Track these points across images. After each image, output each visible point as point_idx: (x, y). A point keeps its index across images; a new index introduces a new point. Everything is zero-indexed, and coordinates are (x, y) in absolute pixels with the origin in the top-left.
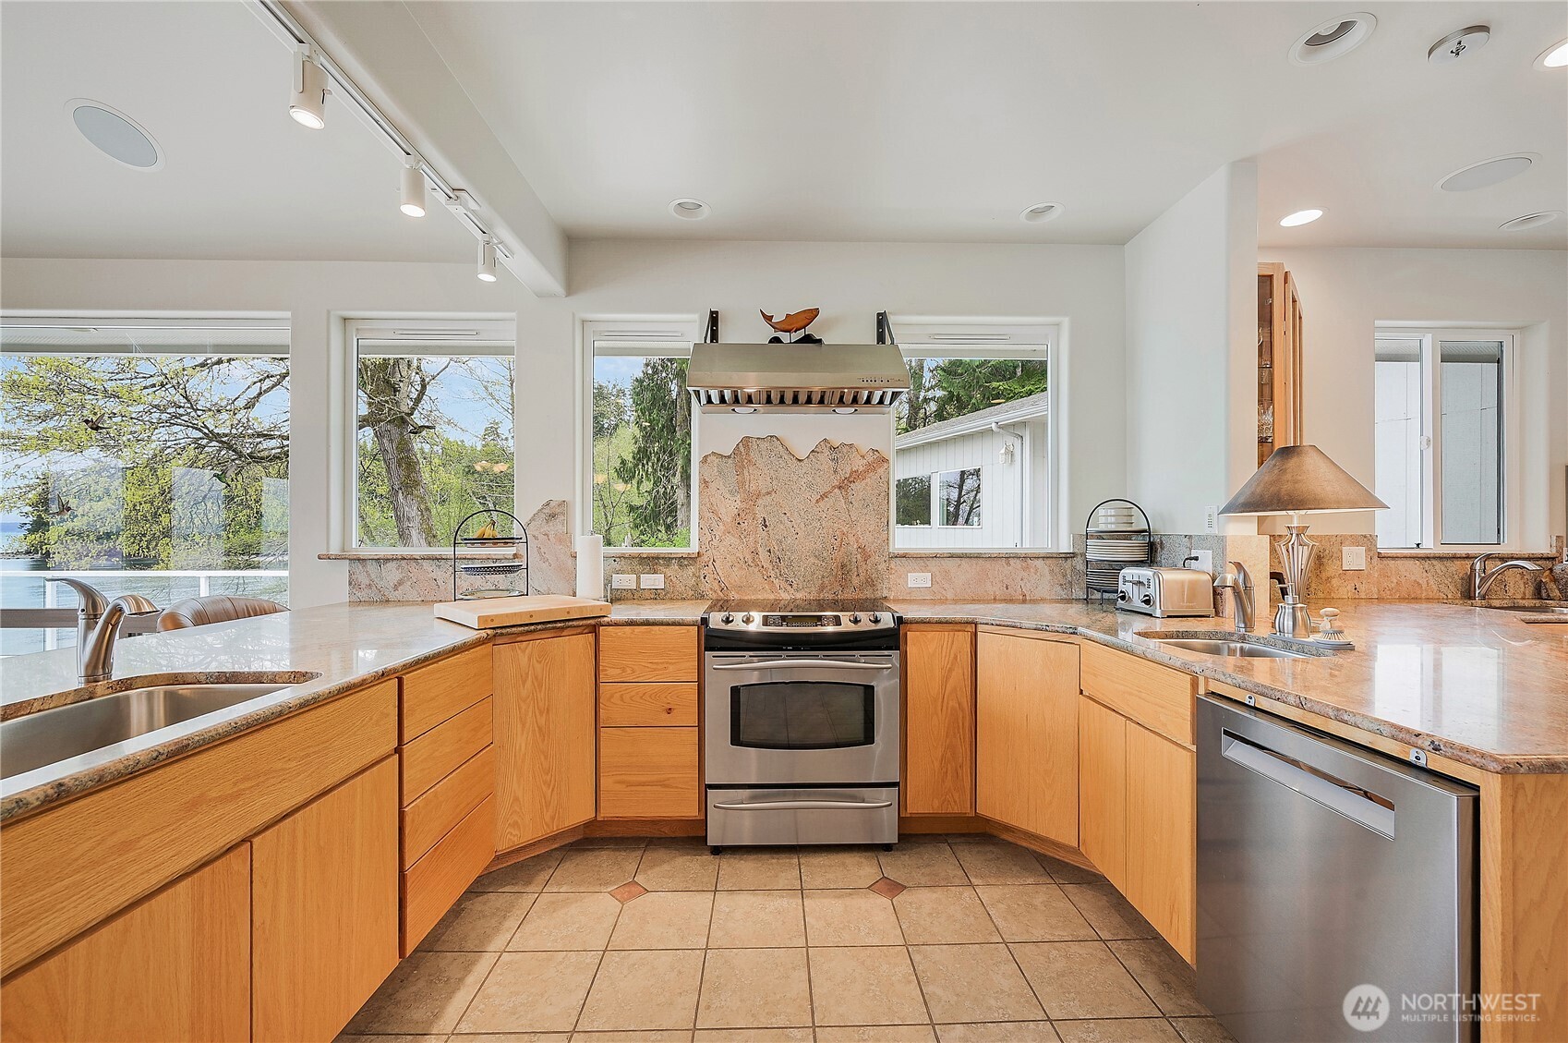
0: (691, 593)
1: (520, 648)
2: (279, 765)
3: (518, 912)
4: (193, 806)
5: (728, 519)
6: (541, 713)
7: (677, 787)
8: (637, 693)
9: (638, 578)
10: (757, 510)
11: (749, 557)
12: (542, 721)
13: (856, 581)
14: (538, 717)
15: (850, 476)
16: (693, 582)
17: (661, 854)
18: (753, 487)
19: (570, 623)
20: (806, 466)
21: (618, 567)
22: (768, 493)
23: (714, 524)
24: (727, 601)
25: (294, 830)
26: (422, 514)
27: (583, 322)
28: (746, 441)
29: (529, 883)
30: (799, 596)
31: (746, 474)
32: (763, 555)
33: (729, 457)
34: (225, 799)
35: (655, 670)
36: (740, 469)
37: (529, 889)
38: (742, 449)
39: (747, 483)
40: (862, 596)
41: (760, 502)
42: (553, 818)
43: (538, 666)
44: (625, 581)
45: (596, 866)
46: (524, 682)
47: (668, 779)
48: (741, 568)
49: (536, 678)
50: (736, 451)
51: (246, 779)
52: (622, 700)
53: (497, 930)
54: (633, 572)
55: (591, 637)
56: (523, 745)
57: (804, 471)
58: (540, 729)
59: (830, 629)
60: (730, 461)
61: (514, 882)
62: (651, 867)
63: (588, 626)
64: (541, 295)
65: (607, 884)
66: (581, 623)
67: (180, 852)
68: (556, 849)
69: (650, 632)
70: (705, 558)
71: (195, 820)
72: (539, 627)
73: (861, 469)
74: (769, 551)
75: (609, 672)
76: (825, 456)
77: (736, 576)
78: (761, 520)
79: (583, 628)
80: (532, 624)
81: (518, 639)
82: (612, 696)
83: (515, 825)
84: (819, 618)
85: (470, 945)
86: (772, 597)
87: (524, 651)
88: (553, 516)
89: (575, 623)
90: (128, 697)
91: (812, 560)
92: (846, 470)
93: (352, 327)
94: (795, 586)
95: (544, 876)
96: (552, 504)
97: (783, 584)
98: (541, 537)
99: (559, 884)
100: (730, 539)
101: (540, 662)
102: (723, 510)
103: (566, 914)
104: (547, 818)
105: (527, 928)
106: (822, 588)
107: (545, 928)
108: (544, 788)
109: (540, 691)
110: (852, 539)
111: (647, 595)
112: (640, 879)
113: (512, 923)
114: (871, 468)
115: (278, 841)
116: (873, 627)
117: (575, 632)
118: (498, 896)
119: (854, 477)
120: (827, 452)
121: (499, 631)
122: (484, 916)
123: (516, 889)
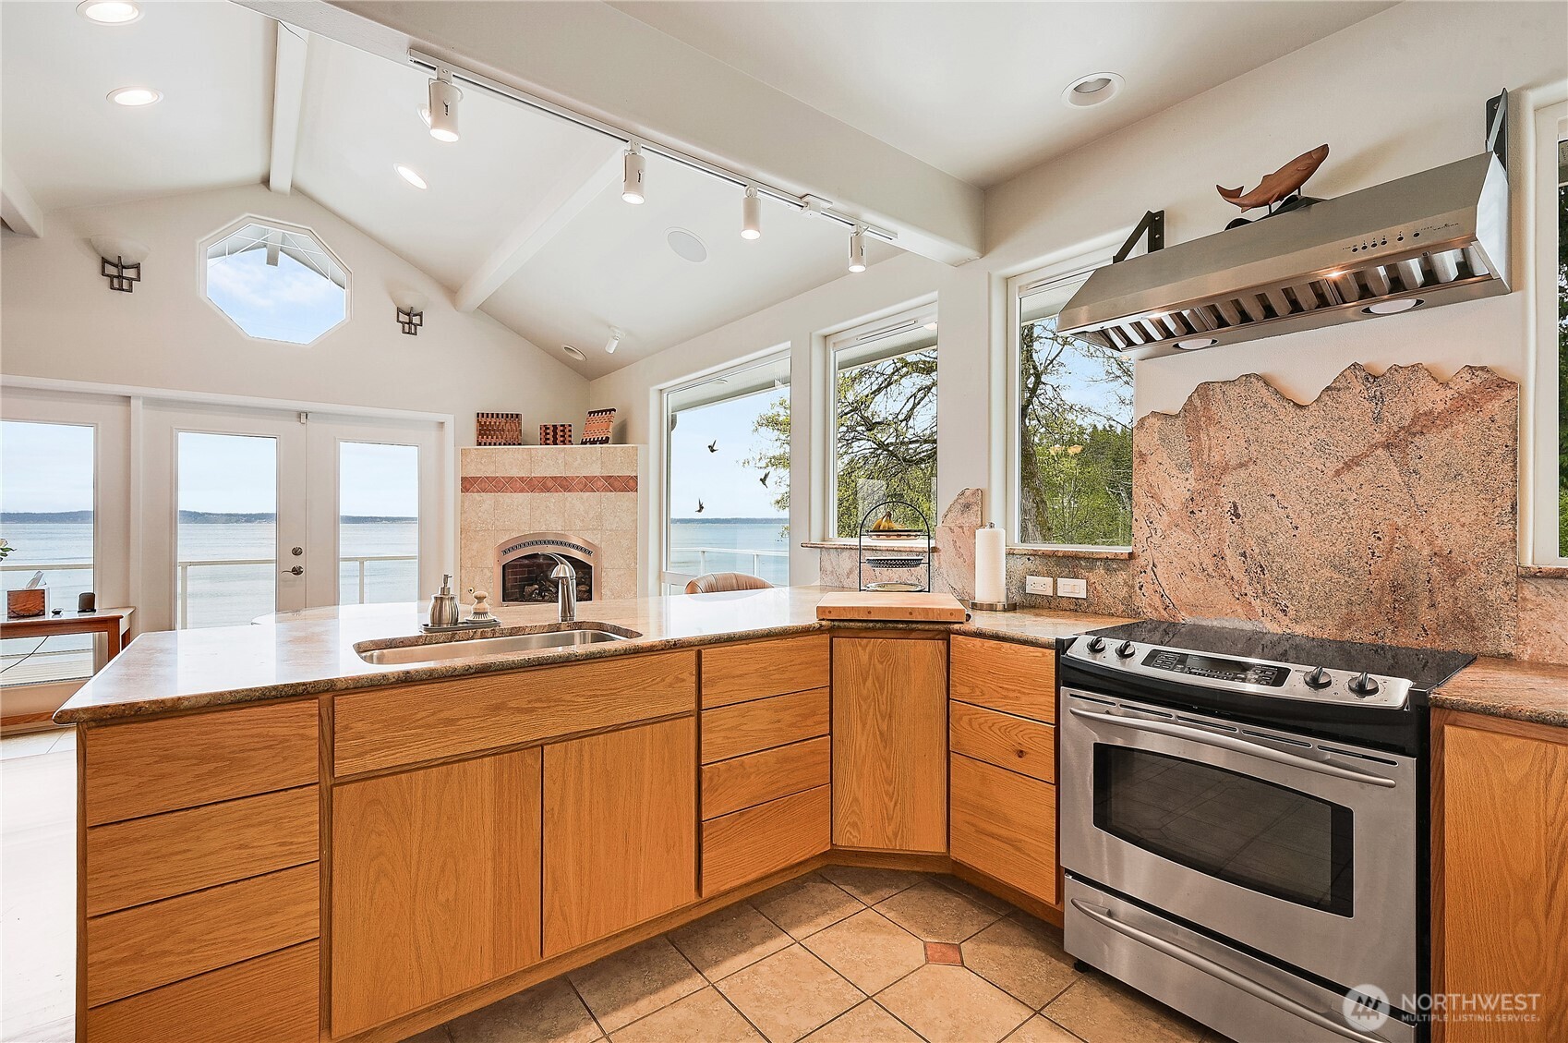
0: (1121, 608)
1: (860, 645)
2: (568, 697)
3: (838, 915)
4: (497, 708)
5: (1174, 506)
6: (883, 718)
7: (1029, 856)
8: (986, 721)
9: (1055, 583)
10: (1222, 491)
11: (1208, 563)
12: (884, 727)
13: (1426, 616)
14: (880, 721)
15: (1414, 422)
16: (1124, 592)
17: (1014, 933)
18: (1216, 457)
19: (914, 626)
20: (1313, 415)
21: (1033, 568)
22: (1242, 465)
23: (1154, 514)
24: (1174, 624)
25: (581, 750)
26: (1037, 506)
27: (1007, 279)
28: (1204, 389)
29: (867, 892)
30: (1299, 630)
31: (1203, 437)
32: (1233, 562)
33: (1177, 416)
34: (519, 710)
35: (1006, 697)
36: (1194, 431)
37: (863, 898)
38: (1197, 402)
39: (1206, 451)
40: (1440, 645)
41: (1226, 479)
42: (896, 835)
43: (879, 666)
44: (1040, 585)
45: (937, 908)
46: (865, 681)
47: (1020, 841)
48: (1196, 578)
49: (878, 678)
50: (1189, 407)
51: (540, 700)
52: (971, 725)
53: (810, 919)
54: (1049, 574)
55: (941, 645)
56: (863, 746)
57: (1308, 424)
58: (881, 734)
59: (1251, 688)
60: (1178, 422)
61: (858, 884)
62: (990, 942)
63: (940, 632)
64: (958, 264)
65: (930, 932)
66: (927, 627)
67: (487, 737)
68: (918, 872)
69: (1000, 649)
70: (1141, 561)
71: (497, 718)
72: (878, 625)
73: (1440, 407)
74: (1244, 555)
75: (959, 690)
76: (1356, 395)
77: (1186, 590)
78: (1228, 507)
79: (935, 633)
80: (872, 621)
81: (862, 635)
82: (961, 719)
83: (854, 825)
84: (1244, 668)
85: (781, 921)
86: (1248, 626)
87: (864, 648)
88: (967, 506)
89: (920, 626)
90: (573, 635)
91: (1327, 572)
92: (1404, 412)
93: (831, 341)
94: (1292, 613)
95: (885, 893)
96: (967, 493)
97: (1269, 608)
98: (957, 530)
99: (890, 909)
100: (1178, 536)
101: (882, 663)
102: (1167, 494)
103: (871, 940)
104: (890, 830)
105: (832, 933)
106: (1348, 623)
107: (844, 942)
108: (886, 799)
109: (882, 694)
110: (1417, 540)
111: (1065, 604)
112: (967, 948)
113: (824, 921)
114: (1466, 402)
115: (566, 753)
116: (1354, 700)
117: (922, 636)
118: (836, 891)
119: (1425, 422)
120: (1358, 386)
121: (836, 623)
122: (812, 902)
123: (854, 892)
